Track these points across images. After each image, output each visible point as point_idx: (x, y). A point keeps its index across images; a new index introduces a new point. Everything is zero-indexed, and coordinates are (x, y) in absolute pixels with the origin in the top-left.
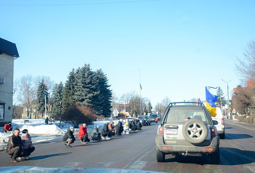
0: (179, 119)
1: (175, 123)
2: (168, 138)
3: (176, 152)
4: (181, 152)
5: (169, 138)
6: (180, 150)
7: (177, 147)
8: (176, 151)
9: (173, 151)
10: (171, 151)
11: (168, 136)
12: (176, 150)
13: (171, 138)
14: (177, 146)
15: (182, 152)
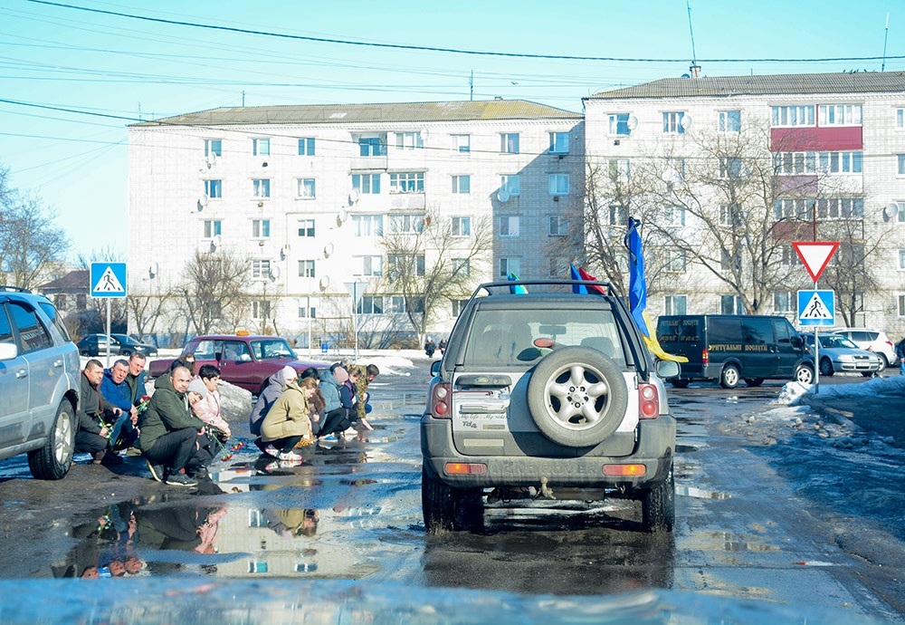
0: (513, 348)
1: (498, 365)
2: (470, 429)
3: (502, 482)
4: (522, 482)
5: (473, 429)
6: (516, 474)
7: (506, 462)
8: (500, 479)
9: (488, 479)
10: (480, 481)
11: (469, 418)
12: (499, 474)
13: (480, 429)
14: (506, 458)
15: (526, 482)
